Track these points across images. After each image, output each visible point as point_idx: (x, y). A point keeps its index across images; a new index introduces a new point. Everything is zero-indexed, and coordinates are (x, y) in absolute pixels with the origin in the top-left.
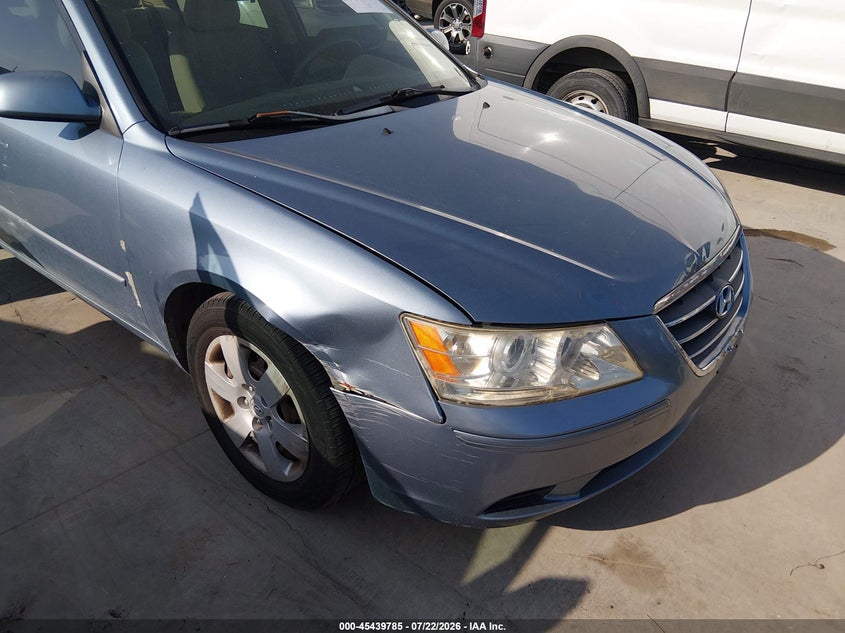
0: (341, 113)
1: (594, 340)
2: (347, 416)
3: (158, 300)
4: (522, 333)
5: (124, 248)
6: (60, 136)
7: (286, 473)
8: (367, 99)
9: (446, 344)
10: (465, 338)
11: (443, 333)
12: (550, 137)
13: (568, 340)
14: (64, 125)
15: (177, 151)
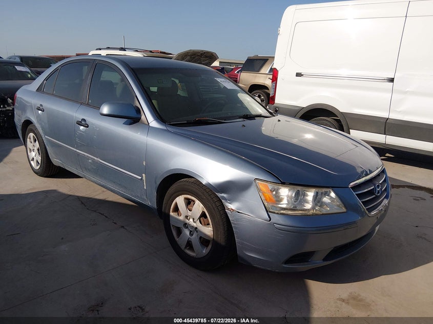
0: (225, 120)
1: (328, 195)
2: (231, 221)
3: (156, 183)
4: (299, 188)
5: (144, 164)
6: (123, 124)
7: (204, 252)
8: (233, 117)
9: (272, 191)
10: (278, 189)
11: (270, 186)
12: (309, 136)
13: (317, 193)
14: (126, 120)
15: (170, 129)
